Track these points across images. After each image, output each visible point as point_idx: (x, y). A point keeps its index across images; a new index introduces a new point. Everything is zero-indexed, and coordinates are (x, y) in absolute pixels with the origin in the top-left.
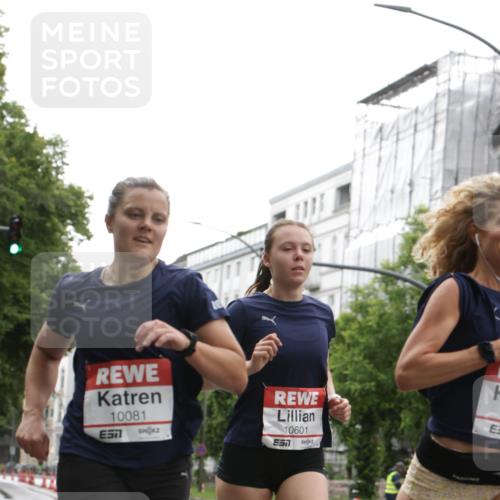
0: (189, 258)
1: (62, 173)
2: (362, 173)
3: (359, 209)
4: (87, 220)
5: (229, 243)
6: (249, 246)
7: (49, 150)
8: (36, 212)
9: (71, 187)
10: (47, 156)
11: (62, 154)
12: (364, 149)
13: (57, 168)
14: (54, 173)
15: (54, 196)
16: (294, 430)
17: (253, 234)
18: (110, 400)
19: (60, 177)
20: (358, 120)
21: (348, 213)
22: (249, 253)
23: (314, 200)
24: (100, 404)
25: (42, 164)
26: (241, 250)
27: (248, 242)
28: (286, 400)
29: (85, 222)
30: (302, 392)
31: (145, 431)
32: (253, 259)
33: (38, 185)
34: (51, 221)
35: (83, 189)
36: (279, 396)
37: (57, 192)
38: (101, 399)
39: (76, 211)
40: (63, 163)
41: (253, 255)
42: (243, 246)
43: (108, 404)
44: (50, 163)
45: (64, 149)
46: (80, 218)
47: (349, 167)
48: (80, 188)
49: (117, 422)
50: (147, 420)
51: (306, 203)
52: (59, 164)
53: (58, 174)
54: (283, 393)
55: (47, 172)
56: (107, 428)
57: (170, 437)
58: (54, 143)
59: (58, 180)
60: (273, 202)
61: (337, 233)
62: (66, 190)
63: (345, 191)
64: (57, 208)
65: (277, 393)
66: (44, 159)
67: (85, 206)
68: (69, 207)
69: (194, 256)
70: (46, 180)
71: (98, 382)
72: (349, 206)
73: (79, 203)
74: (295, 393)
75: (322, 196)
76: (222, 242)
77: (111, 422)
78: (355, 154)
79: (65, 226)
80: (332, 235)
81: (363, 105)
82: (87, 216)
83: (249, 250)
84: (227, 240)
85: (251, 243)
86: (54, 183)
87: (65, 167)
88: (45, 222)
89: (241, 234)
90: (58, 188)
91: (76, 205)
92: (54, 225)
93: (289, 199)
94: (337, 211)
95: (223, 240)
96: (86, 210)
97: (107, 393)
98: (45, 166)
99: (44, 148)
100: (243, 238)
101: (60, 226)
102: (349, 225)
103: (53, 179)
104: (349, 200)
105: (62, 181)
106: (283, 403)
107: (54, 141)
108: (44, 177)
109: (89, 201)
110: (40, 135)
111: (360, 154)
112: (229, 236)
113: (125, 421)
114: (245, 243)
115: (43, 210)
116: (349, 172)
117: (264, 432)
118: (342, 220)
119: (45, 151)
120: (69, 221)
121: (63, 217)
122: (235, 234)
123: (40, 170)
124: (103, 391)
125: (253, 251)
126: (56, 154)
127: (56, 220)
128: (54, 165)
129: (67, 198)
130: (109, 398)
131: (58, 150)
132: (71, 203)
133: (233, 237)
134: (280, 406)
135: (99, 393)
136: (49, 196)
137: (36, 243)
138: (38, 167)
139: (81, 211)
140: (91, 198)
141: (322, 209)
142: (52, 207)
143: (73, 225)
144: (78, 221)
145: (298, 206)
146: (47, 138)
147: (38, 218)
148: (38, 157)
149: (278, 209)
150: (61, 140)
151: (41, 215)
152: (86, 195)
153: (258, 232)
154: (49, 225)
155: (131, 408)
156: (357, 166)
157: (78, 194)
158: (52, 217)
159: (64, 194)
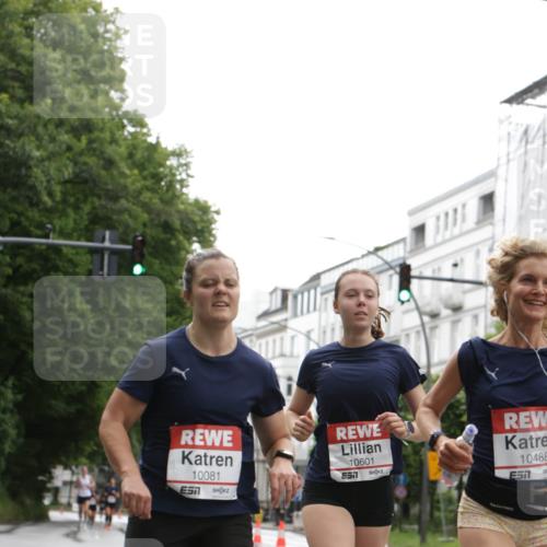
0: (323, 277)
1: (187, 186)
2: (506, 180)
3: (504, 220)
4: (214, 236)
5: (365, 259)
6: (386, 263)
7: (172, 162)
8: (160, 229)
9: (197, 201)
10: (171, 168)
11: (187, 165)
12: (508, 154)
13: (182, 181)
14: (178, 186)
15: (179, 212)
16: (359, 462)
17: (390, 249)
18: (193, 460)
19: (185, 190)
20: (501, 122)
21: (492, 224)
22: (387, 270)
23: (455, 211)
24: (183, 463)
25: (166, 176)
26: (377, 267)
27: (385, 258)
28: (347, 435)
29: (212, 239)
30: (361, 426)
31: (218, 490)
32: (391, 276)
33: (162, 200)
34: (176, 239)
35: (210, 203)
36: (340, 432)
37: (182, 207)
38: (185, 457)
39: (203, 228)
40: (188, 175)
41: (391, 272)
42: (380, 262)
43: (191, 463)
44: (174, 175)
45: (189, 160)
46: (207, 235)
47: (492, 174)
48: (206, 202)
49: (197, 480)
50: (221, 481)
51: (447, 214)
52: (184, 176)
53: (182, 187)
54: (344, 429)
55: (171, 185)
56: (188, 485)
57: (236, 498)
58: (178, 154)
59: (183, 194)
60: (412, 213)
61: (480, 247)
62: (190, 204)
63: (488, 200)
64: (182, 225)
65: (338, 429)
66: (167, 171)
67: (211, 222)
68: (194, 222)
69: (327, 274)
70: (170, 193)
71: (183, 443)
72: (493, 217)
73: (205, 218)
74: (354, 427)
75: (464, 206)
76: (358, 259)
77: (191, 480)
78: (499, 159)
79: (191, 244)
80: (475, 248)
81: (507, 105)
82: (214, 232)
83: (387, 266)
84: (363, 256)
85: (389, 260)
86: (178, 197)
87: (190, 179)
88: (170, 240)
89: (377, 249)
90: (183, 203)
91: (202, 221)
92: (179, 242)
93: (428, 210)
94: (480, 223)
95: (359, 256)
96: (213, 226)
97: (190, 453)
98: (168, 178)
99: (167, 159)
100: (380, 253)
101: (186, 243)
102: (493, 238)
103: (177, 193)
104: (492, 209)
105: (187, 195)
106: (345, 438)
107: (178, 151)
108: (168, 191)
109: (216, 216)
110: (163, 145)
111: (504, 160)
112: (365, 252)
113: (204, 480)
114: (382, 259)
115: (167, 227)
116: (493, 179)
117: (331, 468)
118: (486, 232)
119: (168, 163)
120: (195, 239)
121: (188, 234)
122: (372, 249)
123: (163, 183)
124: (187, 451)
125: (391, 268)
126: (180, 165)
127: (181, 238)
128: (178, 178)
129: (193, 213)
130: (192, 457)
131: (183, 161)
132: (197, 219)
133: (370, 253)
134: (342, 441)
135: (183, 452)
136: (173, 212)
137: (161, 263)
138: (161, 179)
139: (208, 227)
140: (218, 213)
141: (464, 220)
142: (177, 224)
143: (199, 242)
144: (204, 237)
145: (438, 218)
146: (170, 149)
147: (162, 236)
148: (161, 169)
149: (417, 222)
150: (186, 150)
151: (166, 232)
152: (213, 209)
153: (396, 247)
154: (173, 243)
155: (209, 469)
156: (501, 172)
157: (203, 209)
158: (177, 233)
159: (190, 208)
